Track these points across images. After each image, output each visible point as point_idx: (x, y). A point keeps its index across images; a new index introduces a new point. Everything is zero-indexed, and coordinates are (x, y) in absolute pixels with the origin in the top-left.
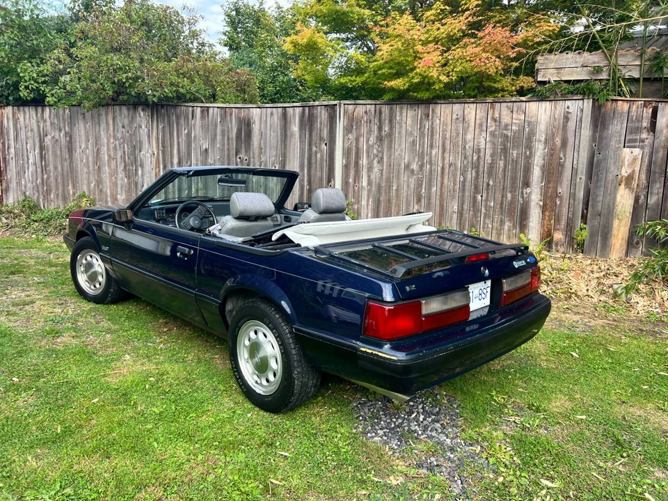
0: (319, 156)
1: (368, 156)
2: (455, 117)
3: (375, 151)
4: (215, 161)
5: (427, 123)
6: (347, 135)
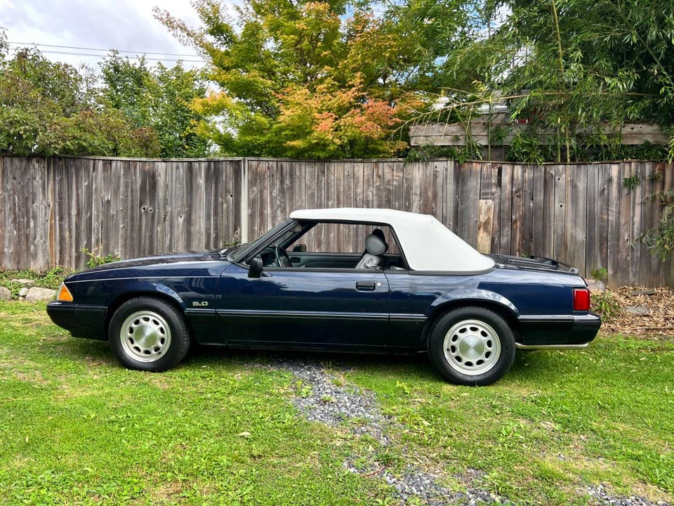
0: (225, 206)
1: (272, 207)
2: (346, 173)
3: (278, 202)
4: (117, 212)
5: (323, 180)
6: (252, 188)
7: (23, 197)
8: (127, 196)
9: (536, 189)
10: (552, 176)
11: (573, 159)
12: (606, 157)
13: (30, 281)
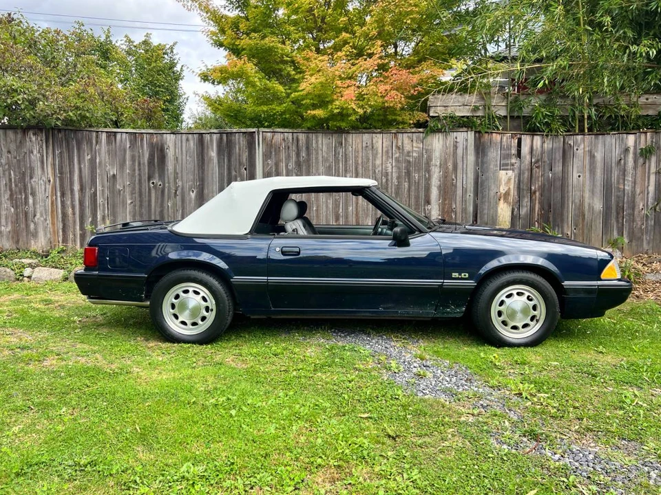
0: (239, 180)
2: (364, 145)
4: (124, 187)
5: (341, 151)
7: (20, 173)
8: (134, 170)
9: (555, 159)
10: (571, 146)
11: (590, 130)
12: (622, 127)
13: (34, 261)
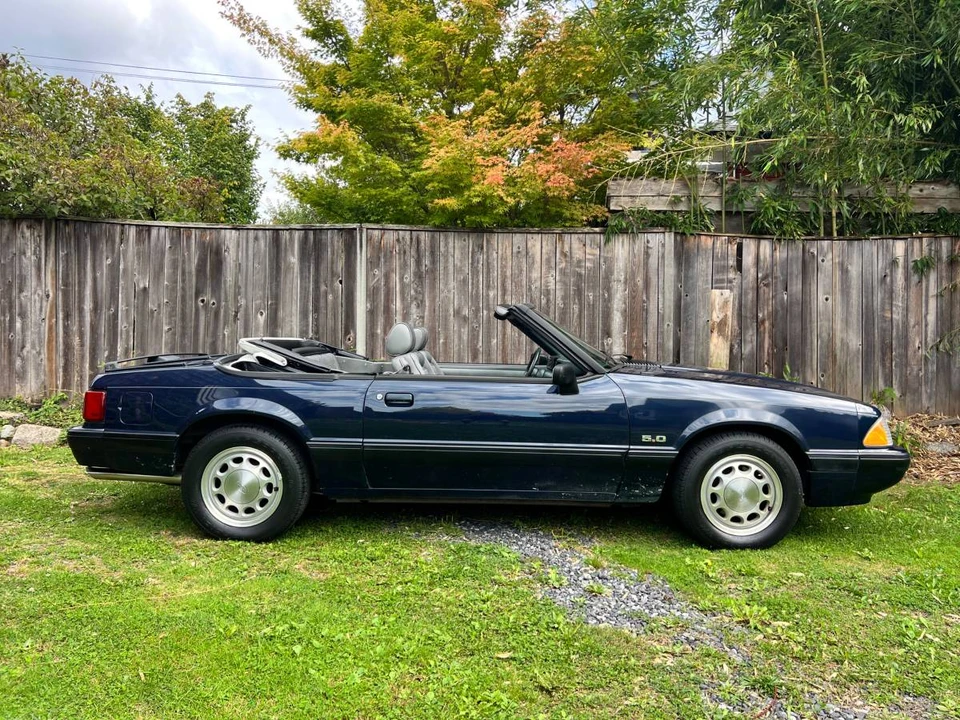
0: (330, 297)
1: (403, 299)
2: (515, 250)
3: (412, 292)
4: (159, 306)
5: (481, 258)
6: (372, 270)
7: (4, 284)
8: (176, 282)
9: (791, 274)
10: (814, 256)
11: (841, 232)
12: (886, 229)
13: (17, 415)
